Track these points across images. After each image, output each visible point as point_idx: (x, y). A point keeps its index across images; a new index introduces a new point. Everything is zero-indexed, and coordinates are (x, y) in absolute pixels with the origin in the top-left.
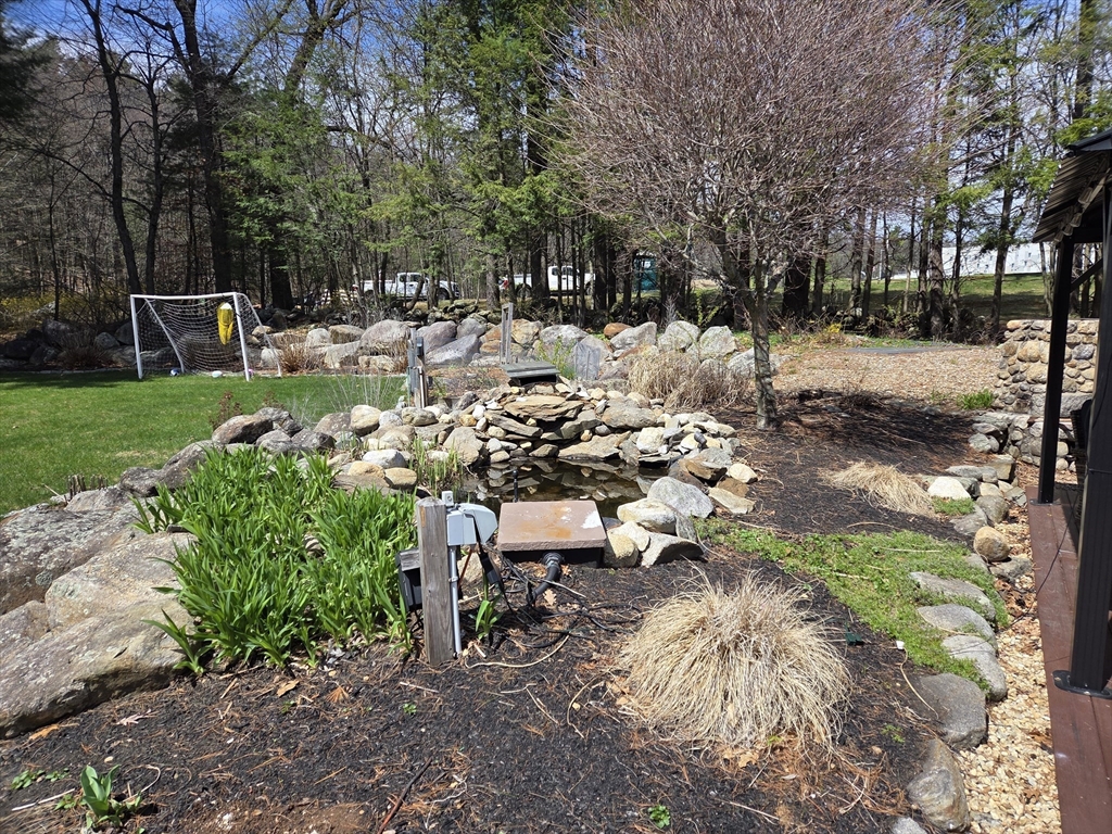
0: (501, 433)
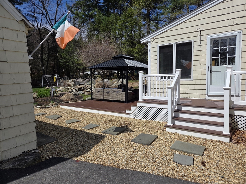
0: (75, 89)
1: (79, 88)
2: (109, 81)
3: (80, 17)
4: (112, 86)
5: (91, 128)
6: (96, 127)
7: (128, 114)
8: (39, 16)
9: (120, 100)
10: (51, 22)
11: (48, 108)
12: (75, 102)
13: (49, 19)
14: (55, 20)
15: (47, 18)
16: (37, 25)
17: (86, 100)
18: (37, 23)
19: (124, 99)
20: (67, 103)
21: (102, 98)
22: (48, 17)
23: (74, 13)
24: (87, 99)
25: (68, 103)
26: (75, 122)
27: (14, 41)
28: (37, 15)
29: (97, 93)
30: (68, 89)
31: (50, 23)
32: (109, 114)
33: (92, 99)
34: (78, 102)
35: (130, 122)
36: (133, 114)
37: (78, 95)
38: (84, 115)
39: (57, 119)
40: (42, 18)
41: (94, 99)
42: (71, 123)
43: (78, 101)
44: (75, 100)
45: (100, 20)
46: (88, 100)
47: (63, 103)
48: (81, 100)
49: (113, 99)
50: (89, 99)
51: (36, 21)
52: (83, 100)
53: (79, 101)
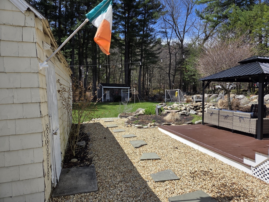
0: (189, 107)
1: (194, 107)
2: (245, 97)
3: (210, 21)
4: (246, 105)
5: (161, 181)
6: (171, 180)
7: (249, 167)
8: (169, 31)
9: (247, 131)
10: (180, 34)
11: (145, 128)
12: (179, 125)
13: (178, 32)
14: (184, 31)
15: (175, 31)
16: (168, 40)
17: (194, 124)
18: (167, 39)
19: (253, 132)
20: (168, 126)
21: (216, 124)
22: (177, 30)
23: (203, 18)
24: (196, 122)
25: (170, 125)
26: (151, 159)
27: (16, 42)
28: (168, 30)
29: (209, 115)
30: (182, 106)
31: (178, 35)
32: (214, 157)
33: (204, 123)
34: (183, 125)
35: (245, 188)
36: (258, 169)
37: (189, 115)
38: (176, 148)
39: (138, 147)
40: (172, 33)
41: (205, 123)
42: (145, 160)
43: (184, 123)
44: (180, 122)
45: (237, 17)
46: (198, 124)
47: (164, 125)
48: (188, 123)
49: (235, 128)
50: (200, 123)
51: (167, 36)
52: (191, 123)
53: (186, 124)
